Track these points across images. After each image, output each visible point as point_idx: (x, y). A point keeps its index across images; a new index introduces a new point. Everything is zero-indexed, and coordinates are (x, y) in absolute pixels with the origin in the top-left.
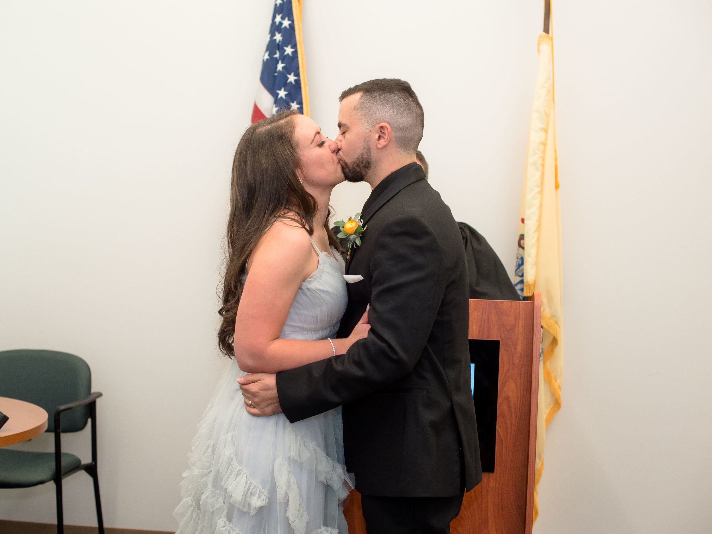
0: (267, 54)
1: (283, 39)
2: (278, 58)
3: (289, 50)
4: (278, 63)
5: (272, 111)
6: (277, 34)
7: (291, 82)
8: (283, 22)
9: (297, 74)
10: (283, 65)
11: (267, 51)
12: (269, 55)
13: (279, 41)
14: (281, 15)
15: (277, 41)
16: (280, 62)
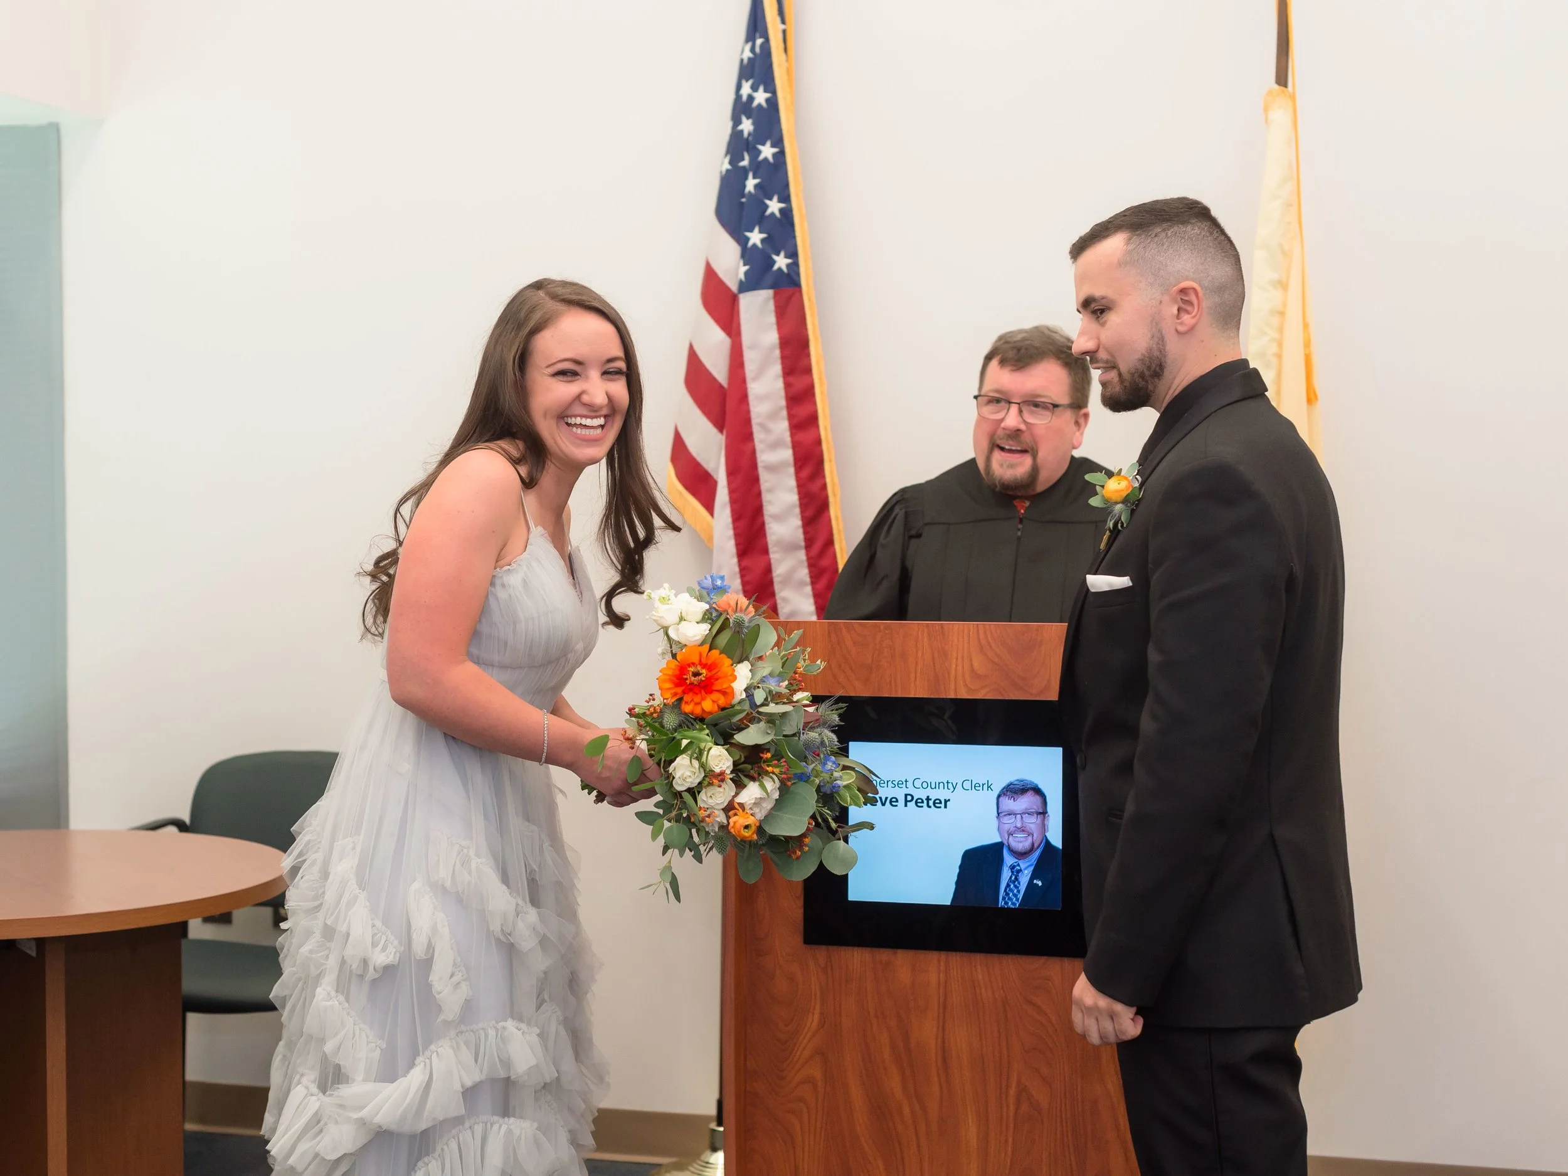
0: (727, 160)
1: (755, 130)
2: (748, 167)
3: (767, 151)
4: (746, 178)
5: (737, 274)
6: (744, 119)
7: (773, 214)
8: (755, 95)
9: (785, 198)
10: (757, 181)
11: (727, 153)
12: (730, 163)
13: (749, 134)
14: (750, 82)
15: (746, 134)
16: (751, 175)
